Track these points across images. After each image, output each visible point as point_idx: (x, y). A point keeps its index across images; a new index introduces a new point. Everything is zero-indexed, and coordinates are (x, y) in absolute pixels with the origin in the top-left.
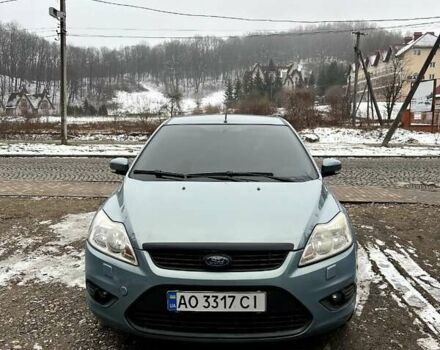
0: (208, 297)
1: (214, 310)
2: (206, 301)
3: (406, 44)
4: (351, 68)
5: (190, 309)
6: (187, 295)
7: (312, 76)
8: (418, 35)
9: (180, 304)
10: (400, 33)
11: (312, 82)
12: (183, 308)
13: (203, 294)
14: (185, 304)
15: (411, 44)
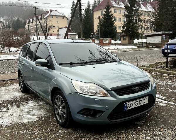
0: (135, 102)
1: (137, 106)
2: (135, 104)
3: (47, 14)
4: (26, 22)
5: (130, 108)
6: (130, 103)
7: (9, 24)
8: (51, 11)
9: (128, 107)
10: (43, 9)
11: (9, 27)
12: (129, 108)
13: (134, 102)
14: (129, 107)
15: (49, 14)
